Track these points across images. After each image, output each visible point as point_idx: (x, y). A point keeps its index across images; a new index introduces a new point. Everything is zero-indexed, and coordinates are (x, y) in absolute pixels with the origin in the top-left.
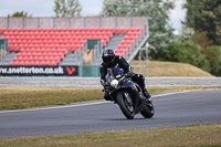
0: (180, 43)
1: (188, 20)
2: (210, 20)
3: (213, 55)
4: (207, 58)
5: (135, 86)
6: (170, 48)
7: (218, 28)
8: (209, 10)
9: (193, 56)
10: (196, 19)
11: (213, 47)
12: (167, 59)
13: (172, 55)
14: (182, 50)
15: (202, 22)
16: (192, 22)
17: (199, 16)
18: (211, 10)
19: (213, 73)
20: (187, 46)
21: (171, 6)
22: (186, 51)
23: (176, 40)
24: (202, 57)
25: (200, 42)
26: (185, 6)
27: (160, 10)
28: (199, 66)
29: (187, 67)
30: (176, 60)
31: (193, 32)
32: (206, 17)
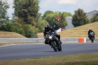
1: (15, 13)
2: (25, 13)
3: (27, 28)
4: (24, 30)
7: (28, 16)
8: (24, 9)
9: (18, 29)
10: (19, 13)
11: (26, 25)
14: (12, 26)
15: (22, 14)
16: (17, 14)
17: (20, 11)
18: (26, 8)
20: (15, 25)
21: (8, 7)
22: (14, 27)
24: (22, 29)
25: (20, 23)
26: (14, 7)
28: (20, 33)
29: (15, 34)
31: (17, 18)
32: (23, 12)
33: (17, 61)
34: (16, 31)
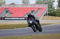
0: (56, 11)
5: (36, 23)
6: (54, 13)
12: (53, 16)
23: (55, 10)
27: (51, 2)
30: (55, 16)
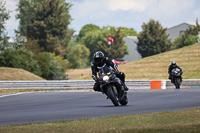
1: (22, 29)
2: (42, 29)
3: (44, 61)
4: (39, 63)
7: (48, 36)
8: (40, 20)
9: (27, 62)
10: (29, 28)
11: (44, 53)
13: (7, 61)
15: (34, 31)
16: (25, 30)
17: (31, 25)
18: (42, 20)
19: (44, 76)
20: (21, 53)
21: (6, 17)
22: (20, 57)
24: (34, 62)
25: (32, 49)
26: (19, 17)
28: (32, 71)
29: (21, 72)
31: (26, 40)
32: (38, 26)
33: (25, 127)
34: (24, 66)
